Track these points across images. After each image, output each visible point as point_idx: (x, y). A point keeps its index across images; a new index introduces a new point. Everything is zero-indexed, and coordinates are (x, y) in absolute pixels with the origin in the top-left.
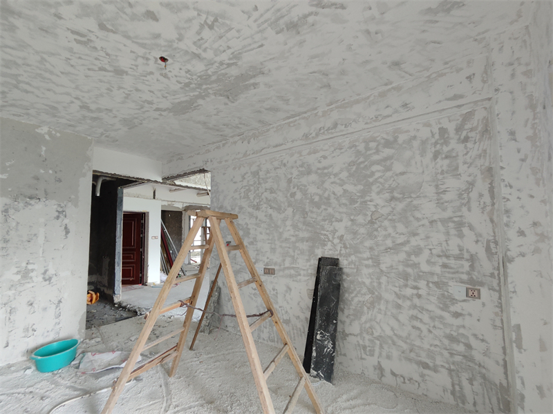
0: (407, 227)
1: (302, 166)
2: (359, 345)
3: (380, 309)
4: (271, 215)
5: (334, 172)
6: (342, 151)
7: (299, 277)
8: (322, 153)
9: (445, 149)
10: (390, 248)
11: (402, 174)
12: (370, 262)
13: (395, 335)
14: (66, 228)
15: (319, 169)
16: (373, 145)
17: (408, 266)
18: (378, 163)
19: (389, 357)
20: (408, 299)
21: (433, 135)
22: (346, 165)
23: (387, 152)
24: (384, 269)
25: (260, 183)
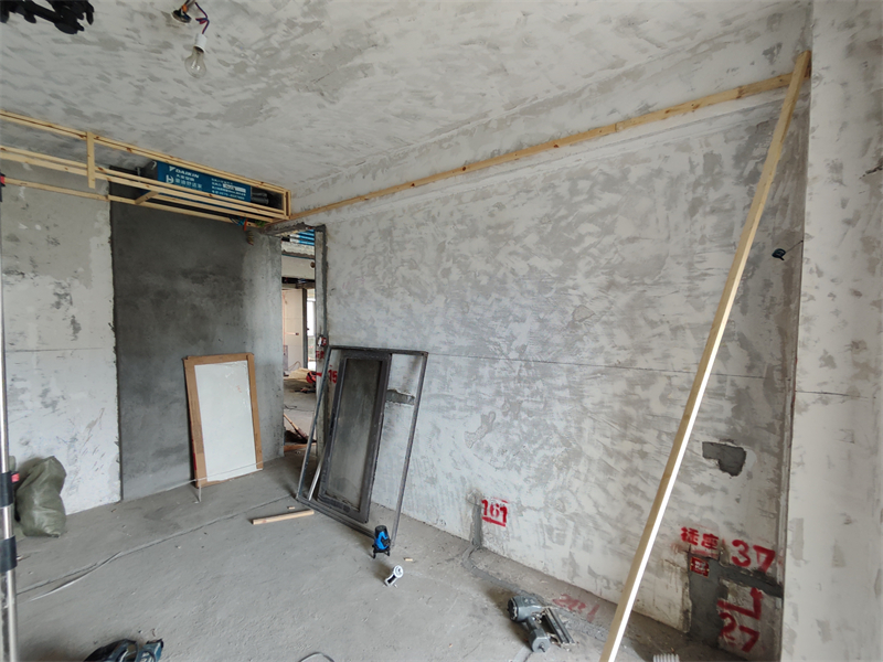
0: (632, 337)
1: (461, 222)
2: (541, 526)
3: (578, 471)
4: (410, 307)
5: (515, 235)
6: (532, 195)
7: (452, 412)
8: (495, 199)
9: (713, 195)
10: (600, 372)
11: (632, 240)
12: (566, 394)
13: (599, 513)
14: (73, 322)
15: (489, 227)
16: (584, 185)
17: (628, 403)
18: (591, 218)
19: (587, 548)
20: (625, 458)
21: (692, 168)
22: (536, 222)
23: (609, 198)
24: (589, 406)
25: (393, 251)
